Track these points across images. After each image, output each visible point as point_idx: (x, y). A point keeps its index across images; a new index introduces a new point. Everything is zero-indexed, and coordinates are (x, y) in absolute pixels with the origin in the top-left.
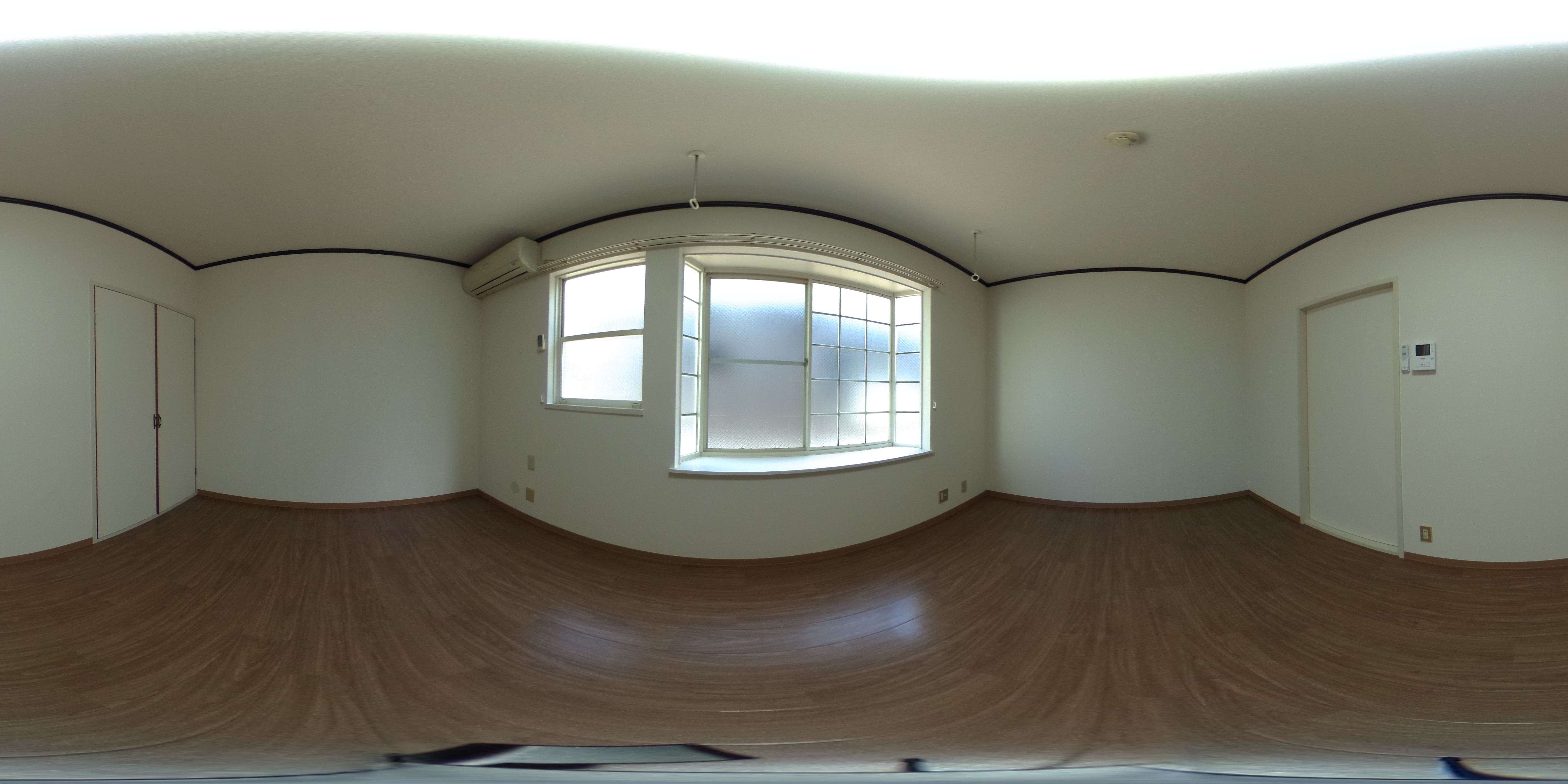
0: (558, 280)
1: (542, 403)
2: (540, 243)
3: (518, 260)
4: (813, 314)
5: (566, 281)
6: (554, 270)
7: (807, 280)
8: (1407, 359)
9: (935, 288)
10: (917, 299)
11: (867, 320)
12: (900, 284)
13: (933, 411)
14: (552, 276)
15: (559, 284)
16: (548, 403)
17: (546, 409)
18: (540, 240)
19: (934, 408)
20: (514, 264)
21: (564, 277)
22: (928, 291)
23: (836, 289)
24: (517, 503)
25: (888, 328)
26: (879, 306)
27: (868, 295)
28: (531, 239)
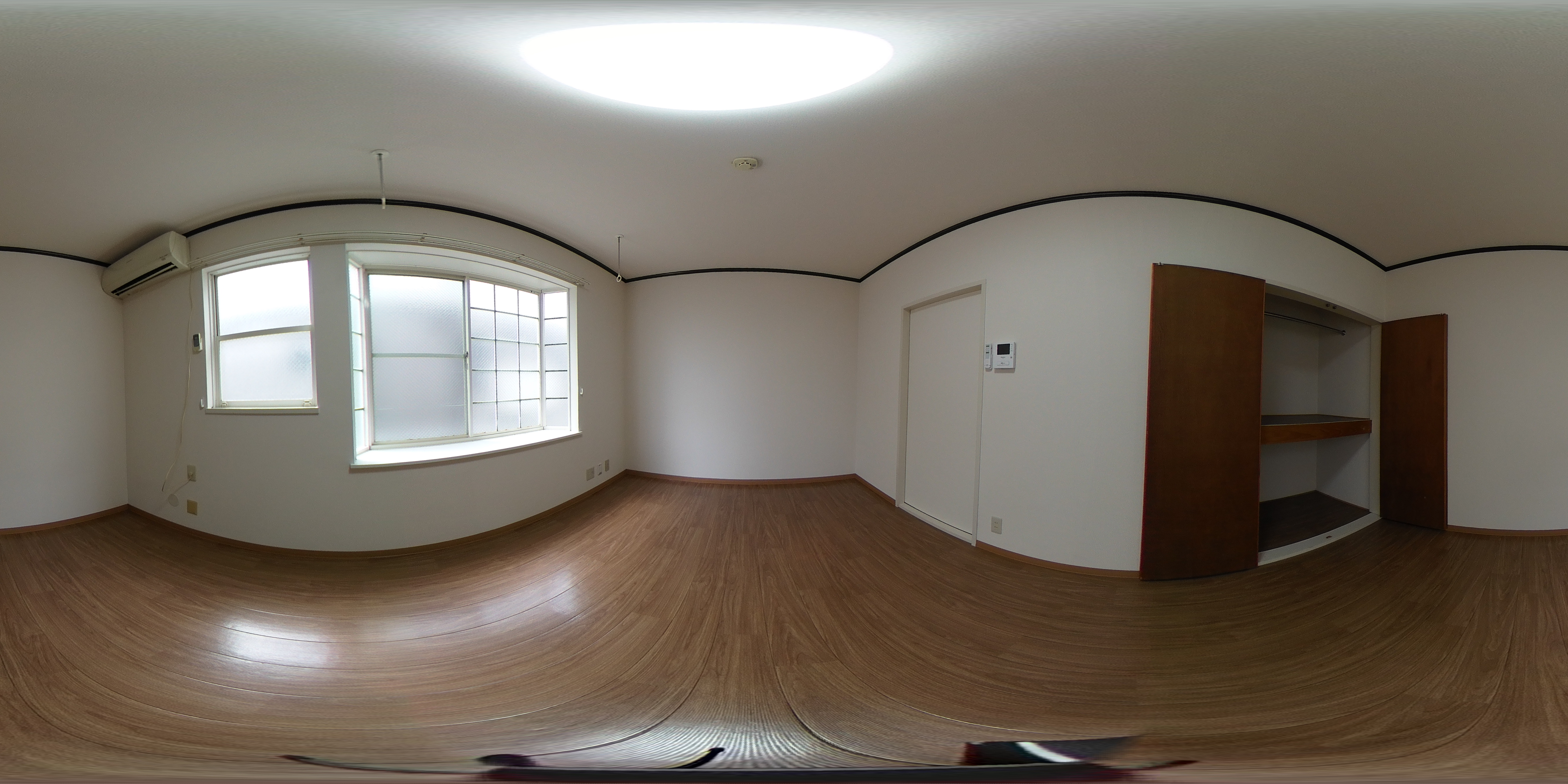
0: (210, 276)
1: (201, 408)
2: (189, 238)
3: (168, 254)
4: (471, 309)
5: (217, 277)
6: (206, 266)
7: (464, 277)
8: (990, 358)
9: (580, 286)
10: (563, 295)
11: (518, 315)
12: (546, 280)
13: (580, 396)
14: (204, 271)
15: (212, 280)
16: (209, 407)
17: (206, 414)
18: (188, 234)
19: (581, 393)
20: (164, 259)
21: (215, 273)
22: (574, 288)
23: (490, 286)
24: (178, 516)
25: (537, 322)
26: (529, 300)
27: (519, 291)
28: (179, 233)
